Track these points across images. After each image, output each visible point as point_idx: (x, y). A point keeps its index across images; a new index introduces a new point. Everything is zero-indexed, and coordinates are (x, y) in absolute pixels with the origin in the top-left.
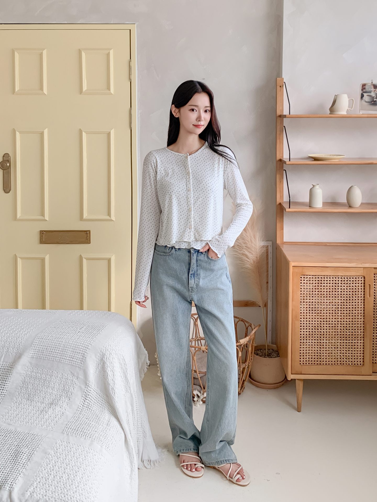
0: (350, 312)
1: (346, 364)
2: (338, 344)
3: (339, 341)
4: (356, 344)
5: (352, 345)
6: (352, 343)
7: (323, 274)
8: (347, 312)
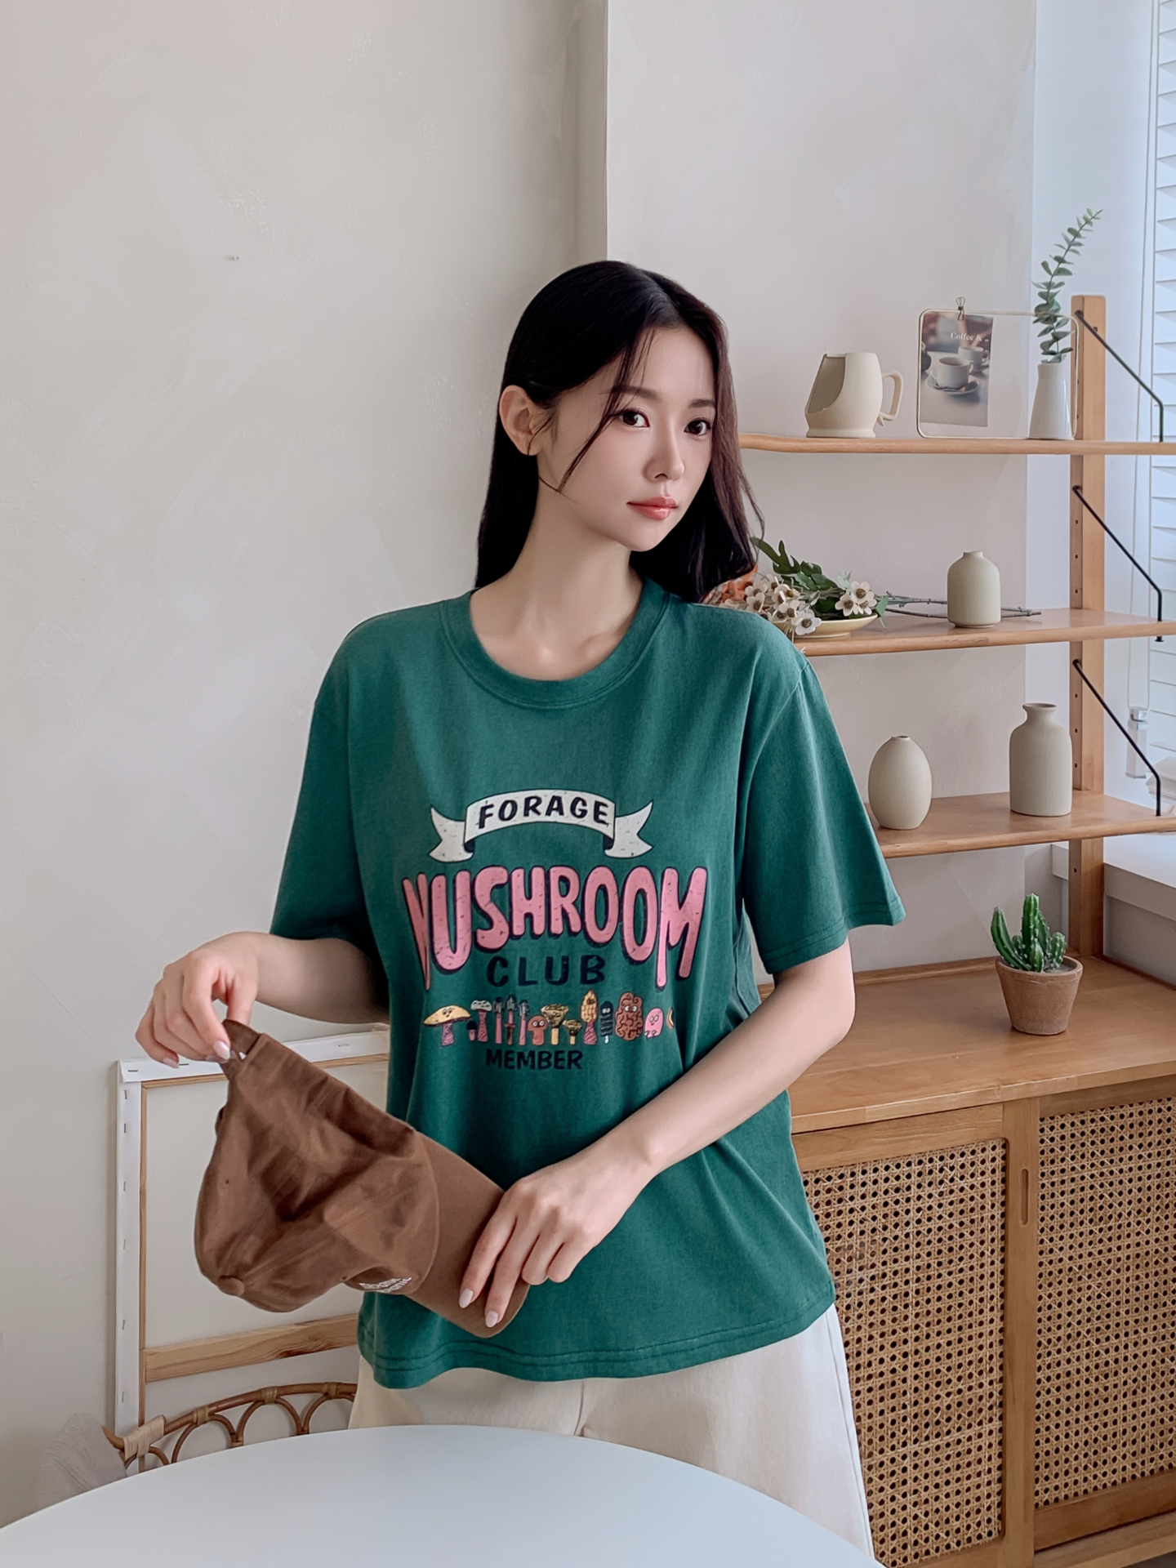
7: (850, 1155)
8: (939, 1305)
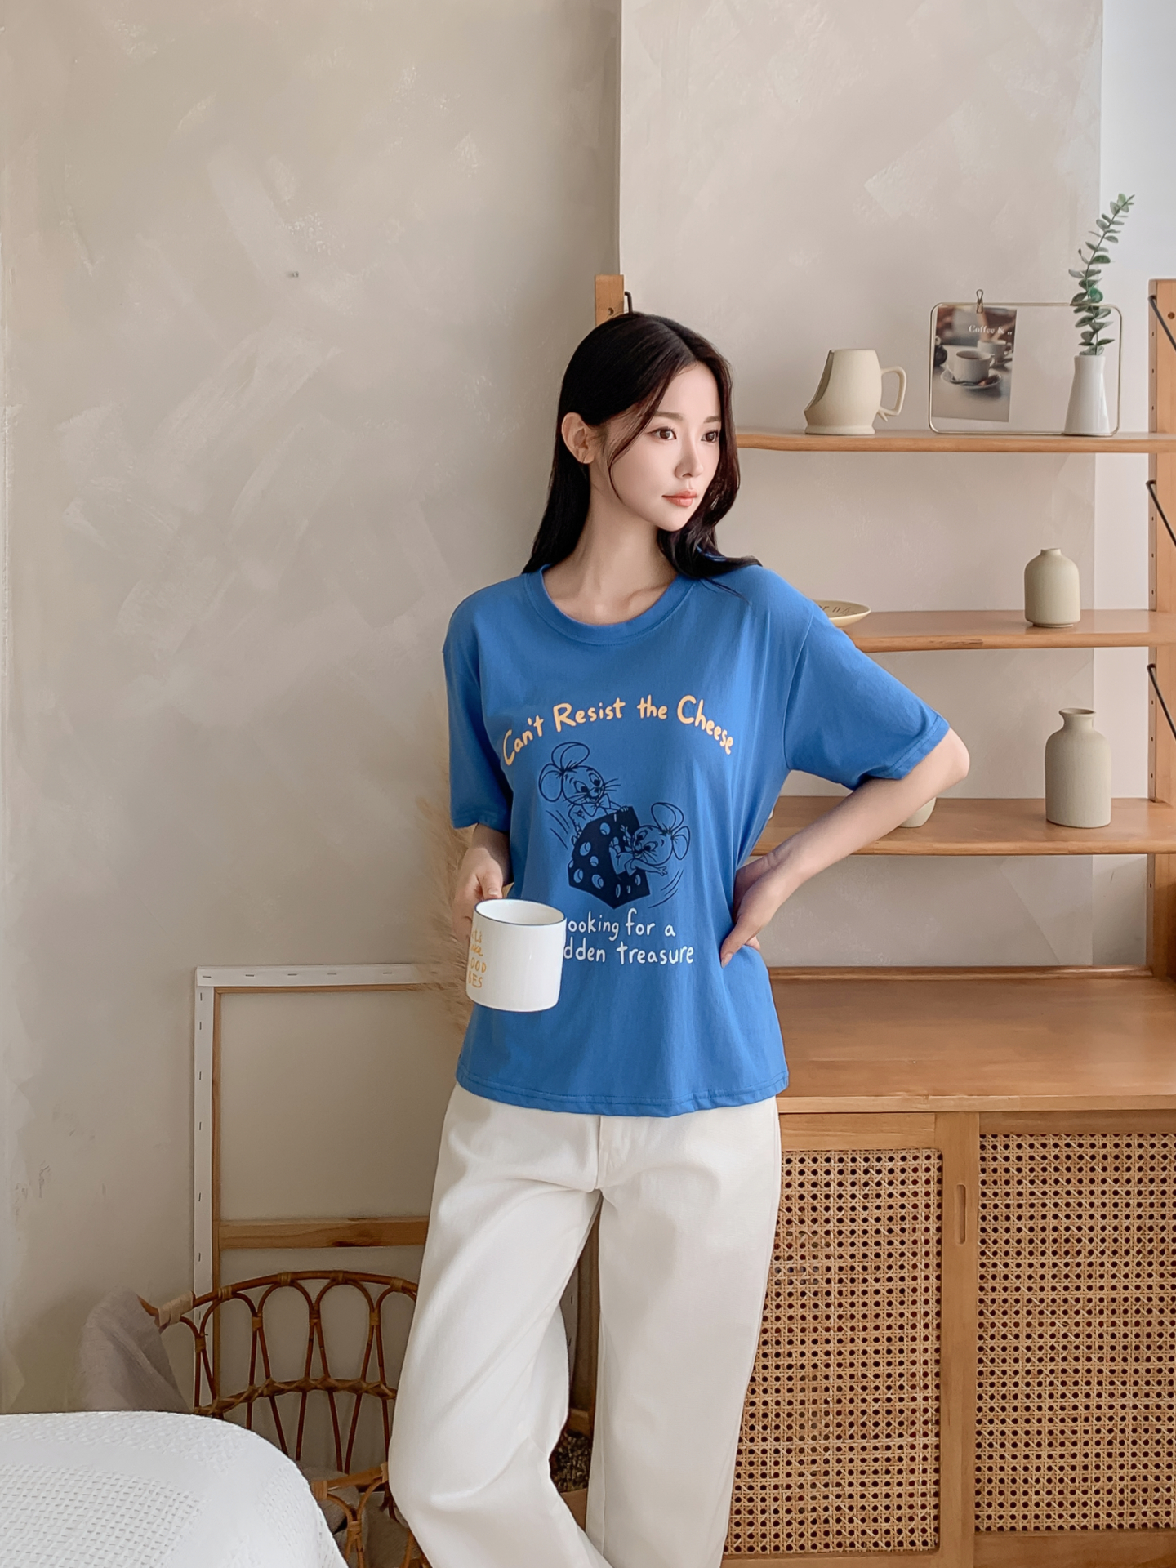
0: (878, 1310)
1: (863, 1545)
2: (828, 1455)
3: (834, 1442)
4: (907, 1453)
5: (888, 1460)
6: (888, 1448)
8: (865, 1311)
